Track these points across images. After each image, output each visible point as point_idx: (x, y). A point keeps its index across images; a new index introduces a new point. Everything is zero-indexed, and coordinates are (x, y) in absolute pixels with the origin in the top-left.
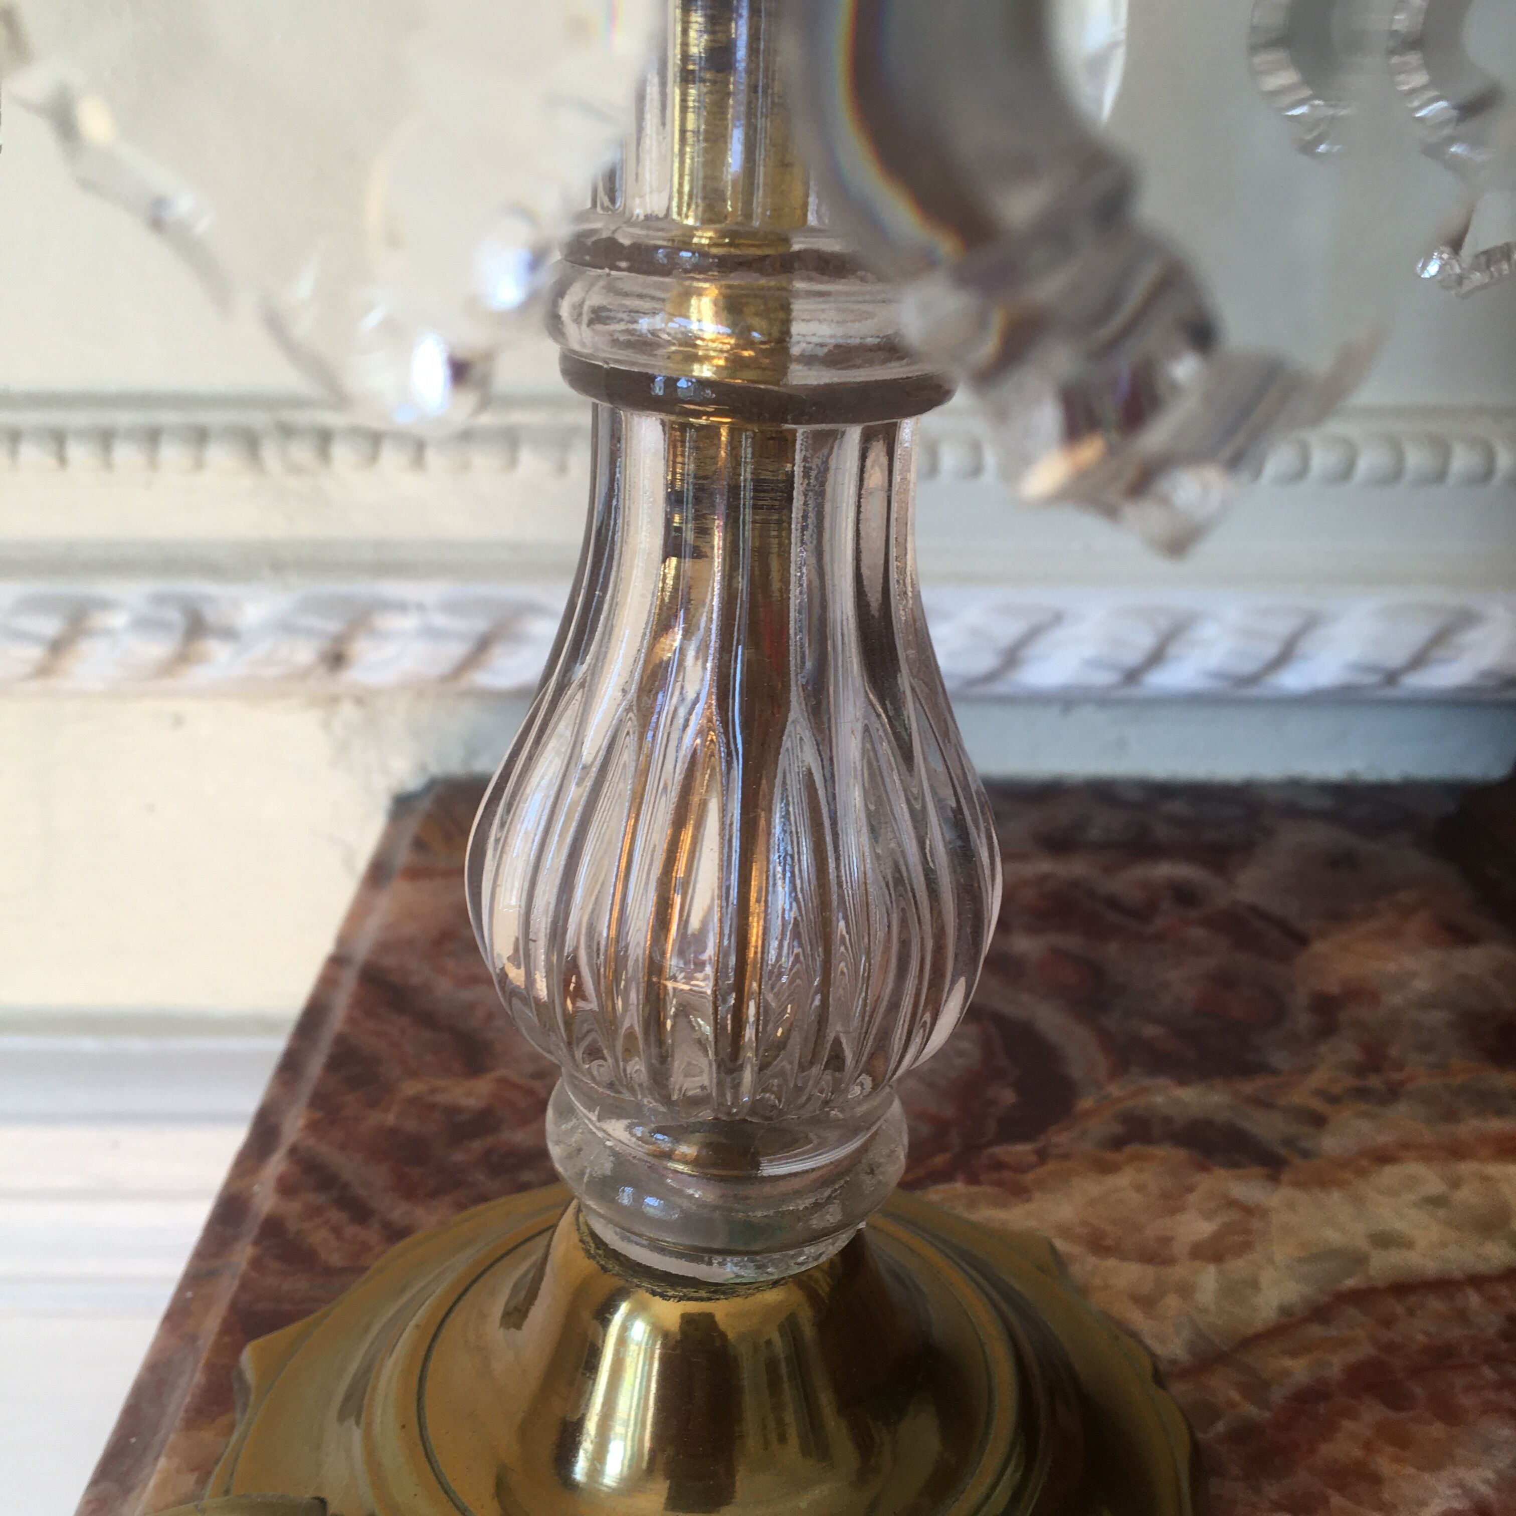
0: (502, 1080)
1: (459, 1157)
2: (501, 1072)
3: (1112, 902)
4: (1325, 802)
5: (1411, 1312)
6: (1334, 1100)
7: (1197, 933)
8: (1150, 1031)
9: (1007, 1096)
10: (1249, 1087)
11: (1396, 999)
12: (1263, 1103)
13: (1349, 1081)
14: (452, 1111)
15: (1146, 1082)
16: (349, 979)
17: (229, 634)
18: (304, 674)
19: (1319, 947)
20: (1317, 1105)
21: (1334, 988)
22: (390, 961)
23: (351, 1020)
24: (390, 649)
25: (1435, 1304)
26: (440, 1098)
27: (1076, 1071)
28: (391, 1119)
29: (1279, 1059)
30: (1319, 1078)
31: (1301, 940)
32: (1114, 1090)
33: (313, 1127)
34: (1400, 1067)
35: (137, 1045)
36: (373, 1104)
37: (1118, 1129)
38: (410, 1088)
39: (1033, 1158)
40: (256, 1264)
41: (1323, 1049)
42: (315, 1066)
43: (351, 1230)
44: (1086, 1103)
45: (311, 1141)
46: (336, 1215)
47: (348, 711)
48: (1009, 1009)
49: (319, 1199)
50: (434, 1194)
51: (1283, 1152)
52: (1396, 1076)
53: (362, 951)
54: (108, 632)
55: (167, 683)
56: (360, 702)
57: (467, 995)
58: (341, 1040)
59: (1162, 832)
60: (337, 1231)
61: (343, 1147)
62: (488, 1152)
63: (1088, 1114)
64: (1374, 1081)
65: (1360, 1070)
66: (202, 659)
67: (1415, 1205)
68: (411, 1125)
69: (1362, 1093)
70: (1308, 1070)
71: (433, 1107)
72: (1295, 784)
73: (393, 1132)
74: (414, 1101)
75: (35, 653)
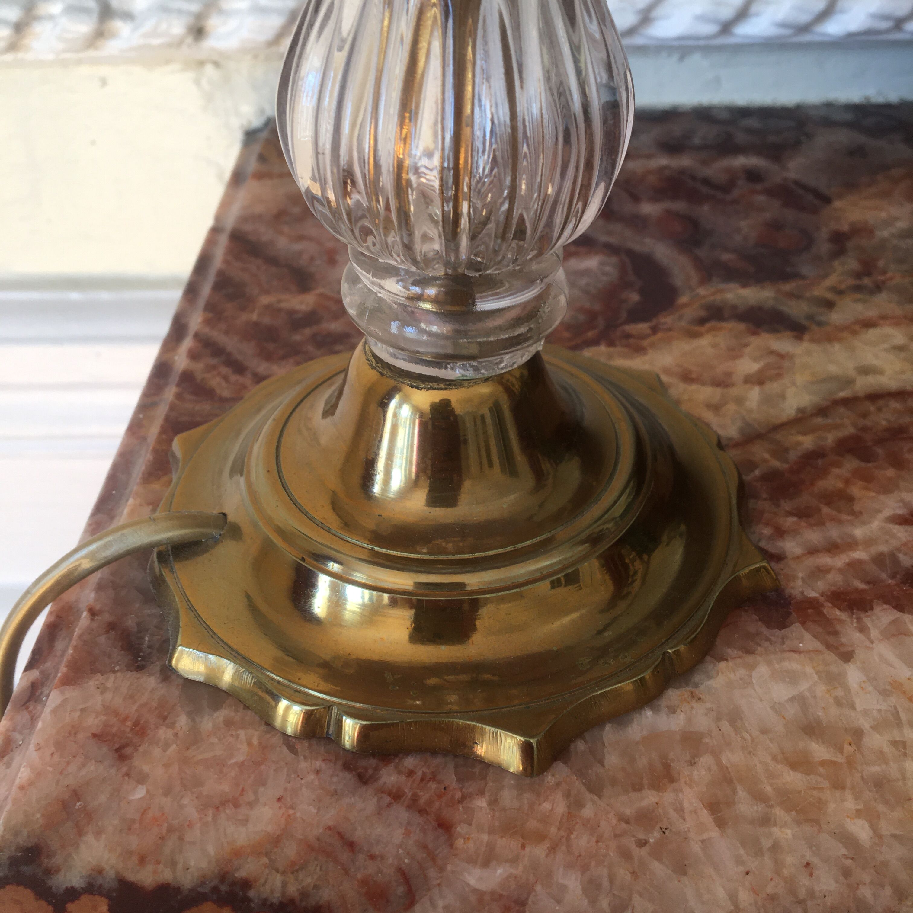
0: (321, 295)
1: (297, 337)
2: (320, 290)
3: (706, 181)
4: (849, 117)
5: (879, 409)
6: (840, 293)
7: (761, 199)
8: (726, 257)
9: (634, 297)
10: (788, 287)
11: (885, 233)
12: (795, 296)
13: (851, 281)
14: (291, 313)
15: (722, 286)
16: (223, 240)
17: (128, 16)
18: (179, 43)
19: (837, 204)
20: (829, 296)
21: (845, 228)
22: (248, 227)
23: (226, 262)
24: (232, 24)
25: (895, 405)
26: (283, 305)
27: (678, 281)
28: (254, 317)
29: (806, 270)
30: (832, 280)
31: (827, 200)
32: (702, 291)
33: (207, 322)
34: (884, 272)
36: (243, 309)
37: (703, 313)
38: (265, 300)
39: (649, 331)
40: (179, 396)
41: (836, 263)
42: (206, 290)
43: (234, 378)
44: (683, 299)
45: (207, 330)
46: (224, 370)
47: (210, 71)
48: (637, 248)
49: (214, 361)
50: (284, 358)
51: (806, 323)
52: (881, 278)
53: (230, 223)
54: (50, 17)
55: (92, 53)
56: (218, 65)
57: (297, 247)
58: (221, 274)
59: (741, 138)
60: (226, 378)
61: (227, 333)
62: (314, 336)
63: (685, 306)
64: (866, 281)
65: (858, 275)
66: (113, 35)
67: (886, 350)
68: (267, 320)
69: (858, 288)
70: (826, 276)
71: (280, 310)
72: (829, 105)
73: (256, 324)
74: (268, 307)
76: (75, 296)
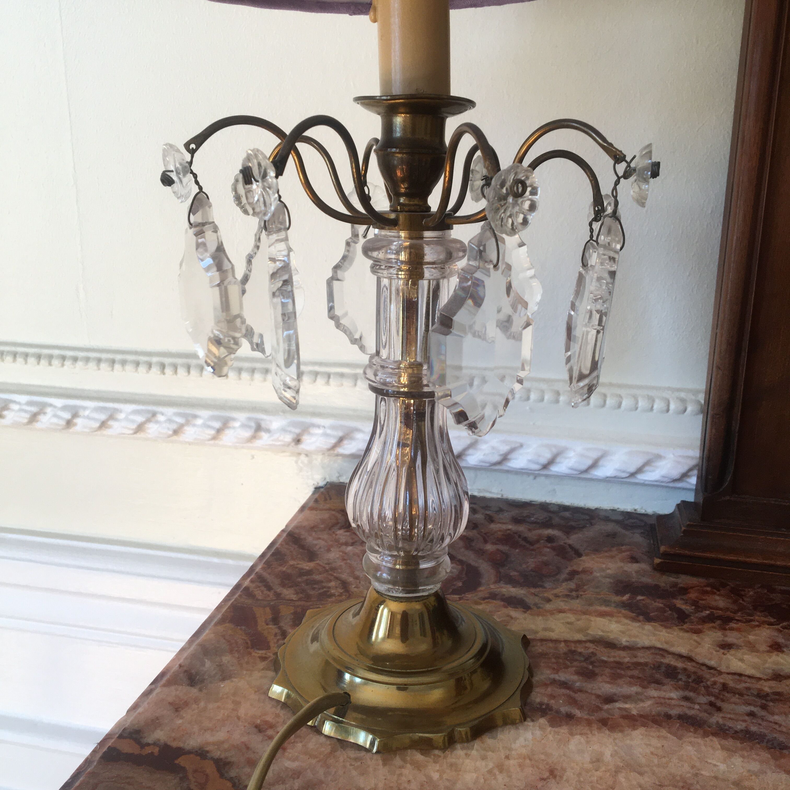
0: (317, 564)
1: (299, 580)
2: (318, 562)
3: (525, 539)
4: (621, 518)
5: (542, 645)
6: (558, 596)
7: (547, 550)
8: (513, 573)
9: (460, 584)
10: (533, 590)
11: (598, 574)
12: (535, 595)
13: (566, 593)
14: (301, 569)
15: (503, 585)
16: (285, 535)
17: (268, 431)
18: (289, 445)
19: (583, 558)
20: (551, 597)
21: (580, 569)
22: (297, 531)
23: (281, 545)
24: (314, 439)
25: (551, 645)
28: (284, 569)
29: (547, 585)
31: (579, 555)
32: (492, 586)
33: (263, 568)
34: (585, 591)
36: (281, 565)
37: (487, 595)
38: (292, 563)
39: (458, 599)
40: (240, 596)
41: (564, 584)
43: (266, 592)
44: (482, 588)
45: (262, 572)
46: (263, 588)
47: (303, 457)
49: (260, 584)
50: (290, 587)
51: (532, 606)
52: (582, 593)
53: (290, 529)
54: (234, 428)
55: (250, 445)
56: (307, 455)
57: (316, 542)
58: (277, 549)
59: (556, 520)
60: (262, 592)
61: (269, 574)
62: (307, 580)
63: (481, 591)
64: (574, 594)
65: (571, 591)
66: (260, 438)
67: (563, 623)
68: (289, 571)
69: (567, 596)
70: (555, 588)
71: (297, 568)
73: (284, 572)
74: (291, 566)
75: (213, 432)
76: (216, 560)
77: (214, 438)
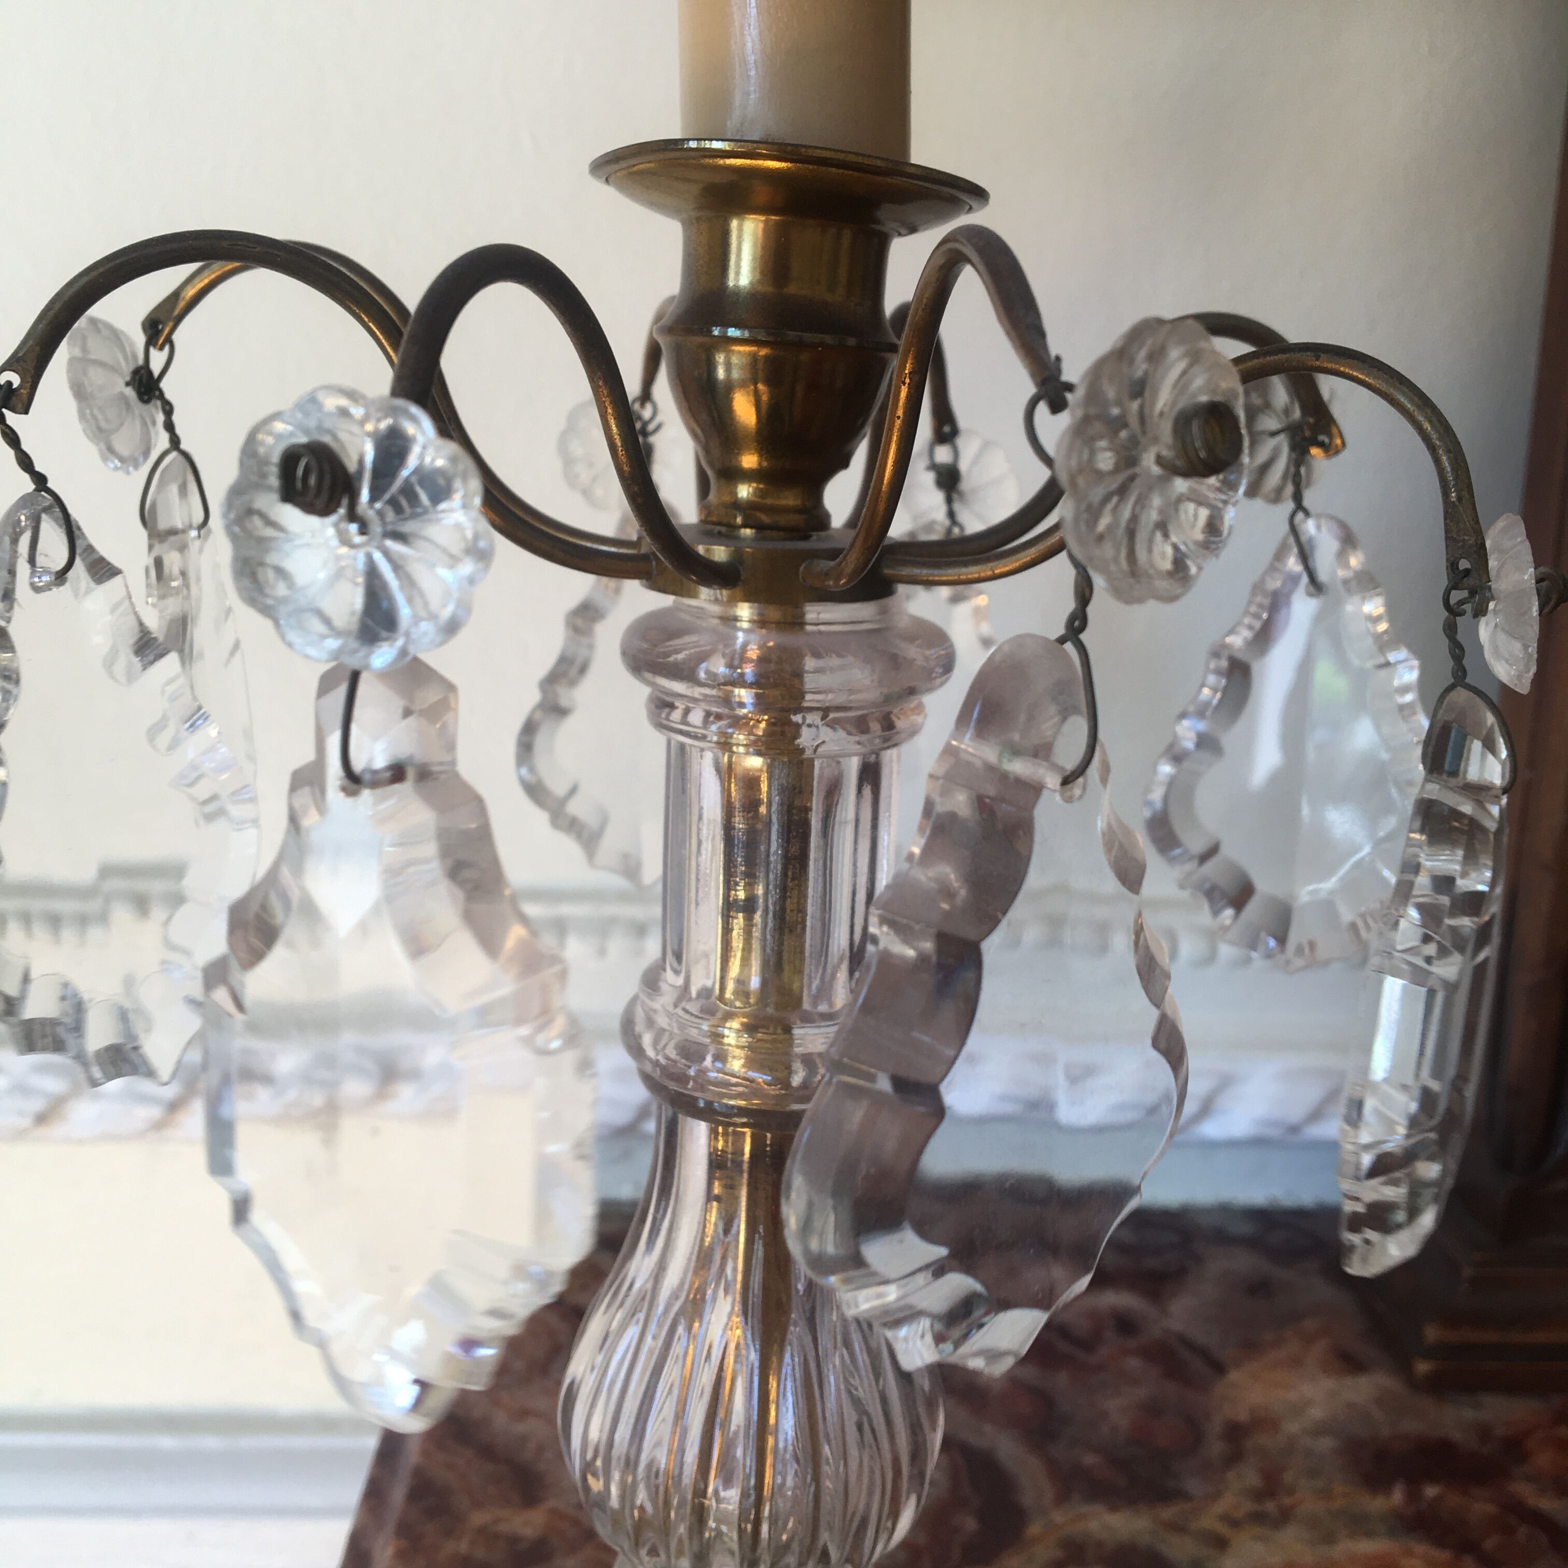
0: (554, 1512)
2: (551, 1503)
4: (1249, 1229)
6: (1235, 1524)
7: (1134, 1363)
8: (1090, 1459)
9: (970, 1524)
10: (1168, 1513)
11: (1292, 1427)
12: (1177, 1528)
13: (1248, 1506)
14: (513, 1540)
15: (1085, 1509)
19: (1234, 1376)
20: (1222, 1529)
21: (1243, 1416)
23: (426, 1453)
26: (503, 1528)
27: (1027, 1499)
28: (463, 1547)
29: (1193, 1486)
30: (1223, 1505)
31: (1219, 1369)
32: (1058, 1517)
33: (401, 1555)
34: (1291, 1492)
35: (211, 1442)
36: (448, 1533)
37: (1060, 1553)
38: (478, 1518)
41: (1231, 1475)
42: (398, 1494)
44: (1034, 1529)
48: (975, 1440)
52: (1287, 1501)
57: (521, 1428)
58: (418, 1473)
63: (1035, 1540)
64: (1270, 1506)
65: (1259, 1495)
68: (480, 1553)
69: (1258, 1518)
70: (1216, 1496)
71: (498, 1536)
72: (1225, 1210)
73: (466, 1559)
74: (482, 1531)
77: (159, 1126)
